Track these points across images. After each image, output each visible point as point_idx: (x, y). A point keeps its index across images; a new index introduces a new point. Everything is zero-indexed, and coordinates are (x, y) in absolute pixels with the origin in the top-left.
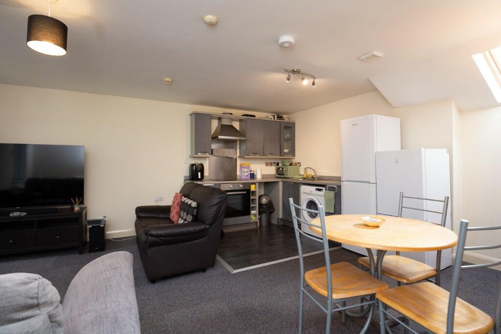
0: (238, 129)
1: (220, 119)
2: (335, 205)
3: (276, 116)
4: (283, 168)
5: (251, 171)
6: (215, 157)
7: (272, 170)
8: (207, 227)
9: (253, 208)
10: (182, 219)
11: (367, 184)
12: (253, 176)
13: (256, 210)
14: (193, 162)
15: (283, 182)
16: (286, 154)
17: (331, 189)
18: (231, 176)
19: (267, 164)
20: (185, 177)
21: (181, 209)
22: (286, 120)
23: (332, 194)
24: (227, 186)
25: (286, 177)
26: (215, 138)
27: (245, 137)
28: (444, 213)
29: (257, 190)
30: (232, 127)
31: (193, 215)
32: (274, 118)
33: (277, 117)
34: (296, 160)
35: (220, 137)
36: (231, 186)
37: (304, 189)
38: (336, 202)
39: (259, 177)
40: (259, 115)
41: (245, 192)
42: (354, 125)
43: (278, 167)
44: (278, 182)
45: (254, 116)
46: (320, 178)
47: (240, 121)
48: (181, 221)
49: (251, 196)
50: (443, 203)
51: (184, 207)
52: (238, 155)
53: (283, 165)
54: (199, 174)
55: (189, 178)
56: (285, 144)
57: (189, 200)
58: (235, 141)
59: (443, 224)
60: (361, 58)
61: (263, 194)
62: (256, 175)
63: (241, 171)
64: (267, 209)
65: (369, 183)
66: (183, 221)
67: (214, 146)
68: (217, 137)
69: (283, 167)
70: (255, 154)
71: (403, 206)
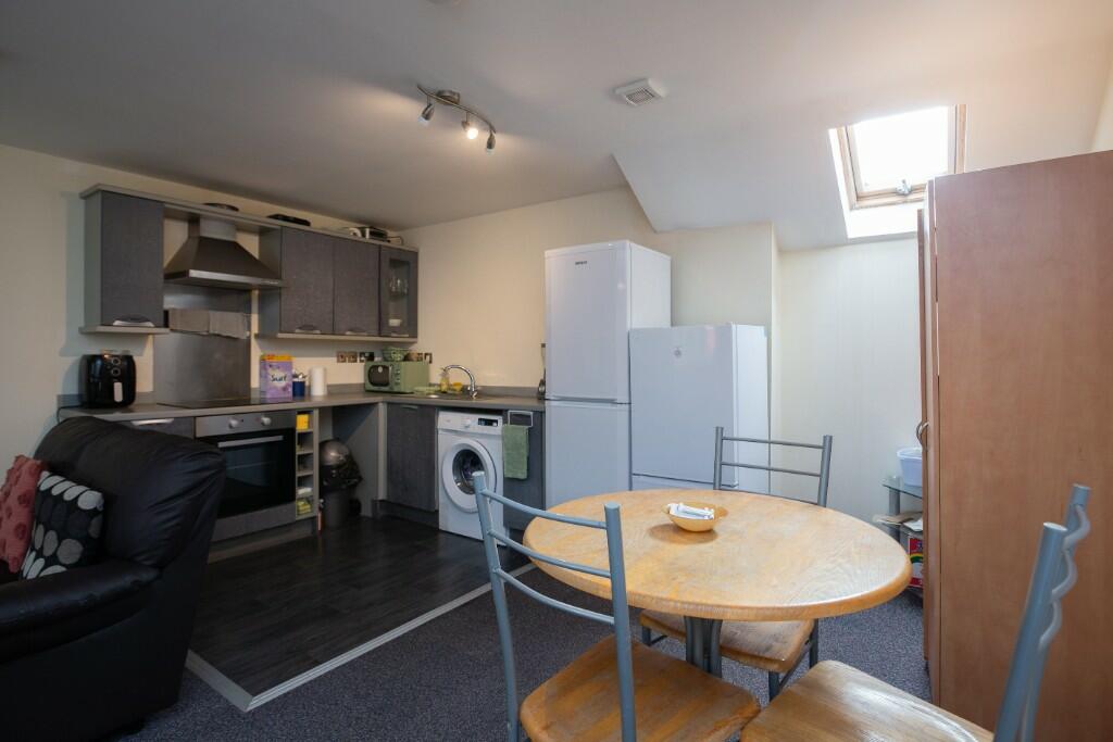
0: (256, 254)
1: (193, 220)
2: (528, 458)
3: (368, 231)
4: (385, 368)
5: (296, 376)
6: (177, 335)
7: (353, 374)
8: (147, 576)
9: (304, 481)
10: (39, 554)
11: (609, 407)
12: (300, 390)
13: (311, 485)
14: (94, 350)
15: (389, 404)
16: (395, 330)
17: (519, 419)
18: (233, 391)
19: (342, 358)
20: (62, 398)
21: (36, 518)
22: (395, 243)
23: (521, 432)
24: (217, 422)
25: (396, 389)
26: (176, 277)
27: (278, 277)
28: (824, 476)
29: (316, 430)
30: (236, 246)
31: (85, 540)
32: (364, 235)
33: (371, 233)
34: (421, 346)
35: (194, 273)
36: (234, 423)
37: (445, 420)
38: (530, 450)
39: (318, 391)
40: (318, 222)
41: (280, 438)
42: (577, 263)
43: (371, 364)
44: (374, 405)
45: (306, 223)
46: (484, 392)
47: (263, 232)
48: (33, 568)
49: (297, 447)
50: (821, 450)
51: (47, 512)
52: (255, 329)
53: (385, 359)
54: (118, 387)
55: (77, 403)
56: (392, 306)
57: (68, 484)
58: (244, 290)
59: (822, 502)
60: (618, 92)
61: (330, 437)
62: (310, 387)
63: (263, 376)
64: (342, 481)
65: (612, 402)
66: (41, 562)
67: (172, 302)
68: (185, 273)
69: (386, 364)
70: (308, 328)
71: (724, 460)
